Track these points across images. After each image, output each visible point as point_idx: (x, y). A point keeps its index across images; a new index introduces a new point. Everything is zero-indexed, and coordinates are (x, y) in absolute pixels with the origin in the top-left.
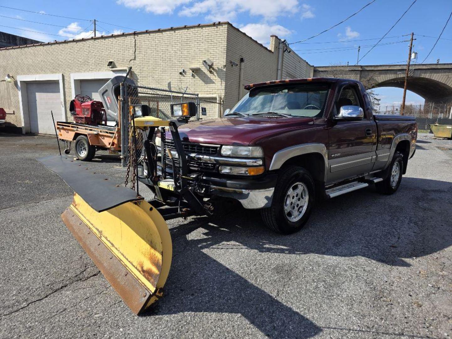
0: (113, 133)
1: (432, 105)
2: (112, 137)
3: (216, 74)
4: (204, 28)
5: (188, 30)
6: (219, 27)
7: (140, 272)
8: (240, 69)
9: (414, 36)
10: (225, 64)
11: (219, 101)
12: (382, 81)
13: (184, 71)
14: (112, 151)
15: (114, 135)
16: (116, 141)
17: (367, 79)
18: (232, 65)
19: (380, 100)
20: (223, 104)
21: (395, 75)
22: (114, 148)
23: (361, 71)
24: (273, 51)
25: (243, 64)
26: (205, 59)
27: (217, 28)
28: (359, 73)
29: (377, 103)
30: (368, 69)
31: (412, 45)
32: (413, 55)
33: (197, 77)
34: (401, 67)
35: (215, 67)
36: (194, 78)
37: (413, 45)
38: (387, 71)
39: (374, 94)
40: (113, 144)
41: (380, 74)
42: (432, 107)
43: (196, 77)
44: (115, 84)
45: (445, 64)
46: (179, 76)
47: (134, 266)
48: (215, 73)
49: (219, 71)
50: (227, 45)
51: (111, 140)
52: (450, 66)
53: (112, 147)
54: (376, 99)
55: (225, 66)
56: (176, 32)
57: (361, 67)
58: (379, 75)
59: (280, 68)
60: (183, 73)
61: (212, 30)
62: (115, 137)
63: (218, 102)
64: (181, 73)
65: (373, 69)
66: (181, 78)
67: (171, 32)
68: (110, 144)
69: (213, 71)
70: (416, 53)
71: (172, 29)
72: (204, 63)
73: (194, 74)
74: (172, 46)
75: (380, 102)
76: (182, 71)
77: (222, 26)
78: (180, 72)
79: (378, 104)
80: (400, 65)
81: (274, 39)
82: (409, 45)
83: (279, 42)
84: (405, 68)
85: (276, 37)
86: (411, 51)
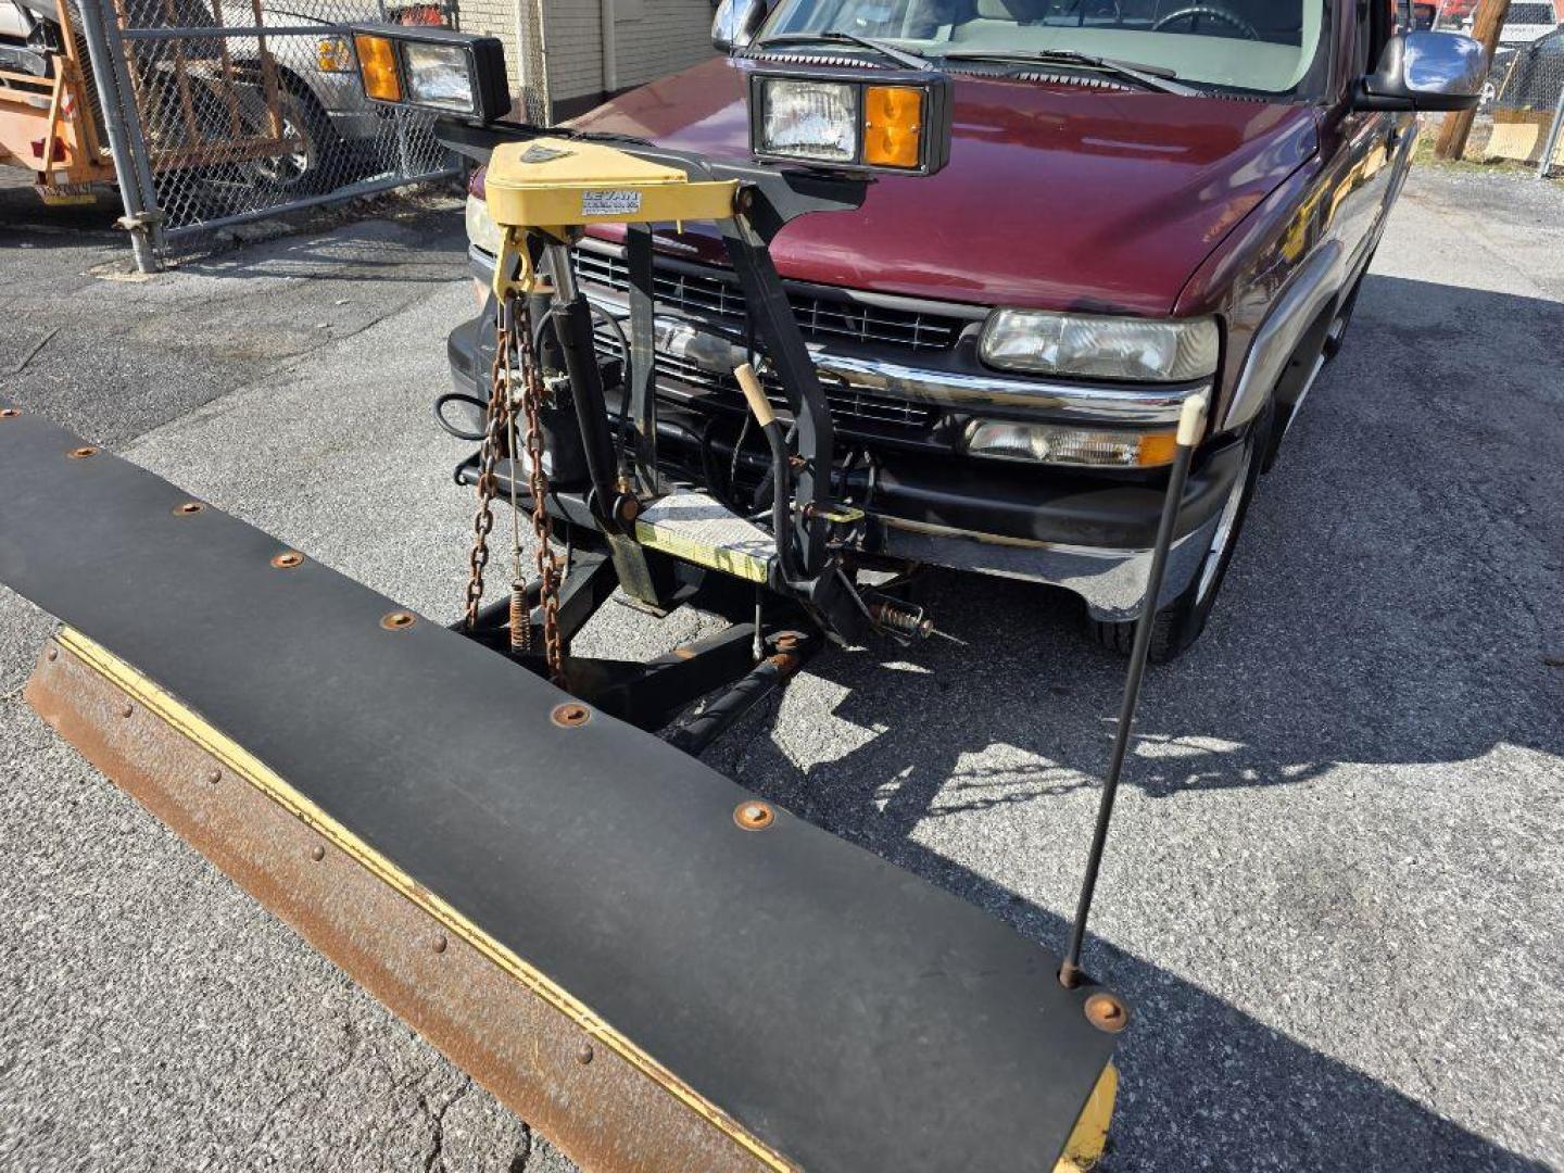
0: (48, 90)
2: (44, 112)
14: (58, 187)
15: (54, 99)
16: (69, 135)
22: (67, 169)
40: (59, 151)
51: (42, 129)
53: (56, 166)
62: (60, 111)
68: (38, 149)
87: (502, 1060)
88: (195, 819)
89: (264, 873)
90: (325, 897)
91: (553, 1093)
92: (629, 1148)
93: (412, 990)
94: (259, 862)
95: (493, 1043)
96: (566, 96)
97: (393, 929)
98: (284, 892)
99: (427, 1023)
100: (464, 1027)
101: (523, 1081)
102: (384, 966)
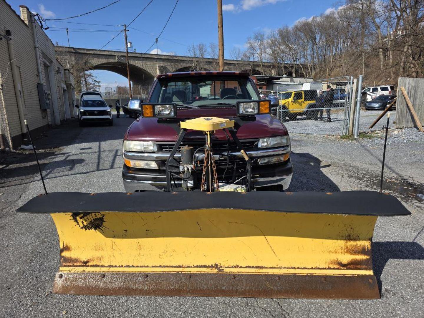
1: (140, 87)
7: (338, 269)
9: (126, 27)
12: (97, 64)
17: (83, 62)
19: (100, 82)
21: (106, 60)
23: (75, 53)
24: (28, 25)
25: (10, 37)
28: (74, 55)
29: (98, 84)
30: (81, 52)
31: (126, 35)
32: (129, 45)
34: (109, 53)
37: (127, 35)
38: (98, 56)
39: (92, 77)
41: (93, 57)
42: (140, 88)
47: (324, 269)
54: (97, 81)
57: (74, 49)
58: (92, 59)
65: (85, 52)
70: (131, 43)
75: (100, 84)
79: (99, 86)
80: (109, 51)
81: (26, 11)
82: (124, 35)
83: (30, 16)
84: (113, 54)
85: (28, 9)
86: (126, 40)
87: (262, 290)
88: (145, 289)
89: (176, 289)
90: (197, 285)
91: (276, 289)
92: (297, 288)
93: (232, 290)
94: (172, 288)
95: (258, 288)
96: (14, 135)
97: (220, 281)
98: (184, 290)
99: (240, 294)
100: (249, 289)
101: (269, 291)
102: (222, 289)
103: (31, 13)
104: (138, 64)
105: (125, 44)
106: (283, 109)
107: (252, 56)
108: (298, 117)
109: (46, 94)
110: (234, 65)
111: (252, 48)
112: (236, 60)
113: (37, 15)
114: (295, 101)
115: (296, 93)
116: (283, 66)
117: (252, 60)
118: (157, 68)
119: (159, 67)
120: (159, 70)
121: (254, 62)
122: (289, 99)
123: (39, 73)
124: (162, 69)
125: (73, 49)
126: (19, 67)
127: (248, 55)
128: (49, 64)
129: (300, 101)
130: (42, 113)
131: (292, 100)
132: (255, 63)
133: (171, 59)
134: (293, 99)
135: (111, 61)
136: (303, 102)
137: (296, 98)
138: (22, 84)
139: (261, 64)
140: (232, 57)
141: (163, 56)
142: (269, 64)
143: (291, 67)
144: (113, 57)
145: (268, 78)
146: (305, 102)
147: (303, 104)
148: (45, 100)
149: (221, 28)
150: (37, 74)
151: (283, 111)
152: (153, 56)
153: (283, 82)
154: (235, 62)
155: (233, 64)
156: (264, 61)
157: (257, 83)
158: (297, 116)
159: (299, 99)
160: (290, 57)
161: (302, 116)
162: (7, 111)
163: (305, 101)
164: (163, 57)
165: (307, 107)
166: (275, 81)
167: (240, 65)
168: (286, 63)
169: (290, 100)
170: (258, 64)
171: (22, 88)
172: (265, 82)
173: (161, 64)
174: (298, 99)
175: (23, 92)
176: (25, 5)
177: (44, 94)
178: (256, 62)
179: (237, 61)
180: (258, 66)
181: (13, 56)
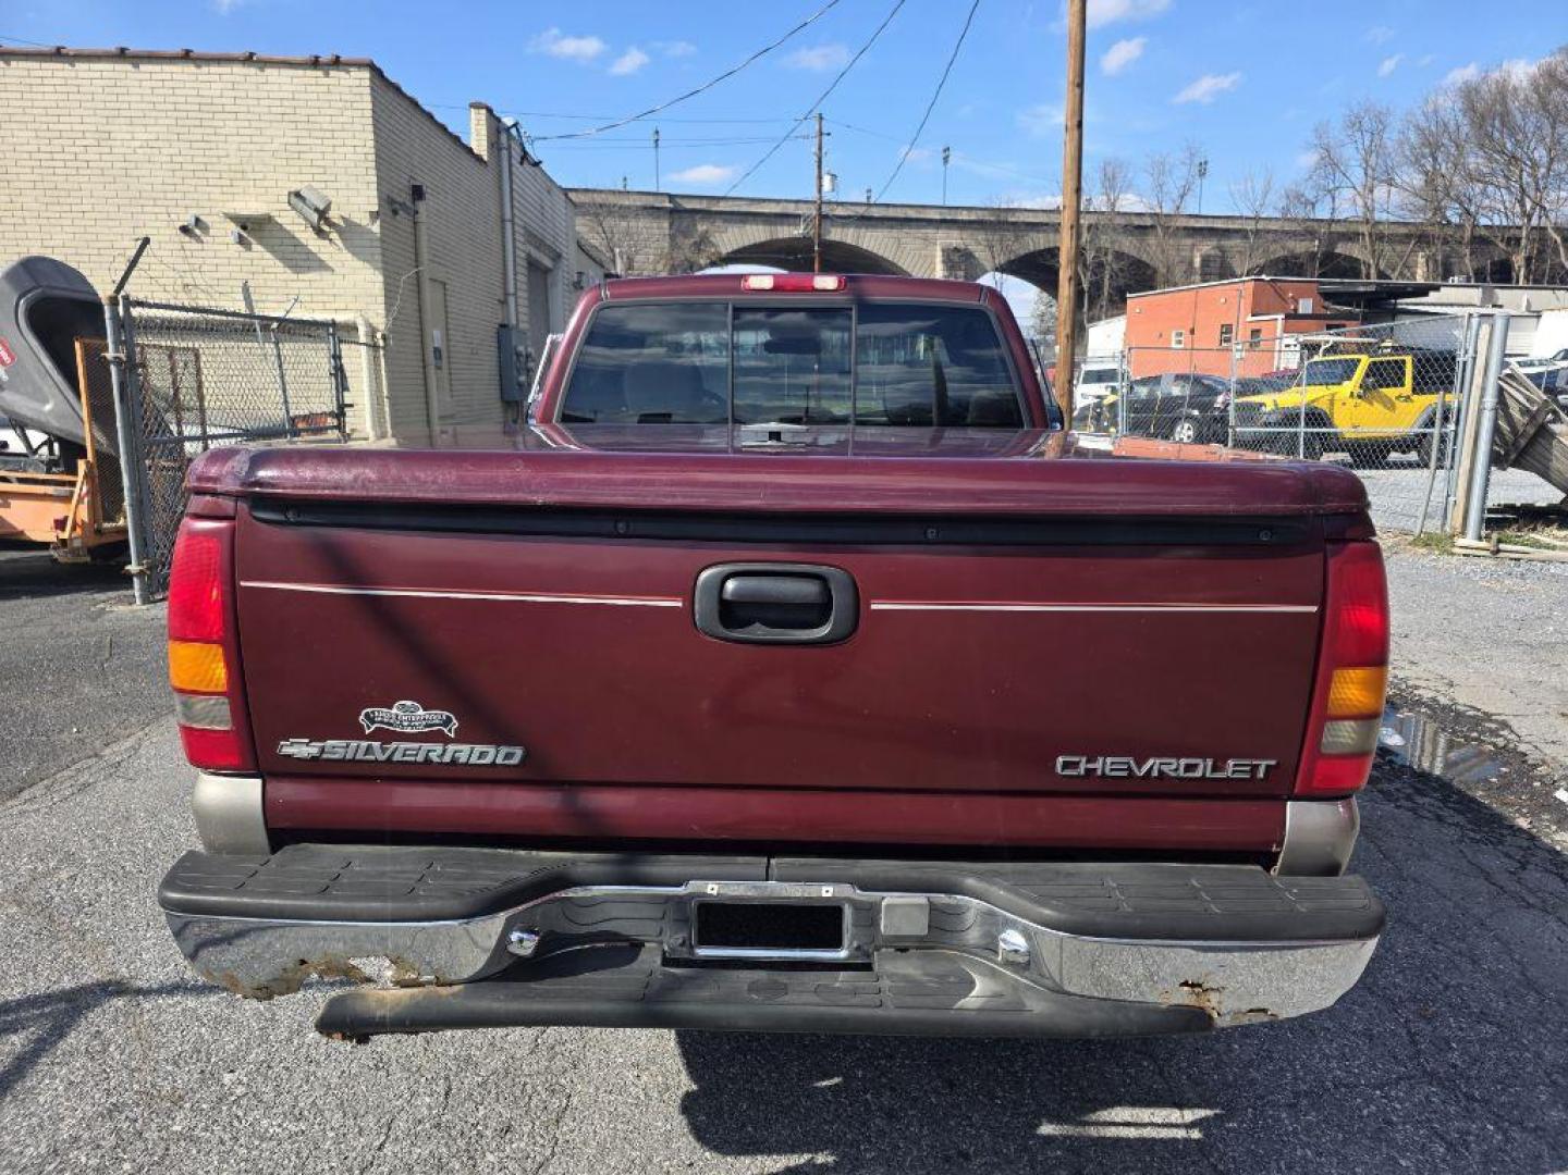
0: (70, 484)
2: (65, 499)
3: (339, 242)
4: (268, 71)
5: (199, 67)
6: (332, 73)
8: (415, 223)
9: (824, 122)
10: (376, 208)
11: (367, 335)
13: (198, 220)
15: (76, 489)
16: (82, 512)
17: (692, 240)
18: (395, 212)
20: (384, 348)
22: (80, 537)
23: (672, 212)
24: (485, 158)
25: (421, 206)
26: (295, 187)
27: (327, 75)
28: (667, 219)
30: (689, 205)
31: (820, 149)
32: (826, 180)
33: (260, 248)
34: (781, 205)
35: (333, 215)
36: (250, 249)
37: (824, 151)
41: (727, 224)
43: (256, 247)
44: (29, 291)
45: (888, 205)
46: (177, 239)
48: (334, 236)
49: (349, 232)
50: (376, 141)
51: (65, 511)
52: (899, 210)
53: (74, 535)
55: (374, 216)
56: (143, 67)
57: (671, 197)
58: (722, 229)
59: (508, 216)
60: (197, 231)
61: (306, 80)
62: (80, 496)
63: (363, 339)
64: (185, 230)
65: (705, 206)
66: (187, 246)
67: (120, 67)
69: (326, 228)
70: (834, 176)
71: (122, 55)
72: (294, 200)
73: (244, 234)
74: (128, 121)
76: (188, 220)
77: (348, 72)
78: (181, 224)
80: (778, 201)
81: (484, 117)
82: (815, 149)
83: (496, 128)
84: (791, 209)
85: (490, 111)
86: (820, 167)
103: (499, 120)
104: (873, 241)
105: (815, 181)
106: (1307, 425)
107: (1329, 198)
108: (1394, 456)
109: (518, 355)
110: (1243, 233)
111: (1330, 163)
112: (1252, 215)
113: (515, 125)
114: (1367, 390)
115: (1374, 363)
116: (1468, 235)
117: (1322, 213)
118: (939, 254)
119: (943, 251)
120: (944, 262)
121: (1332, 221)
122: (1346, 383)
123: (506, 294)
124: (955, 257)
125: (667, 200)
126: (445, 284)
127: (1310, 195)
128: (548, 262)
129: (1391, 392)
130: (505, 411)
131: (1358, 391)
132: (1335, 228)
133: (991, 222)
134: (1361, 386)
135: (786, 232)
136: (1408, 398)
137: (1371, 380)
138: (447, 329)
139: (1364, 229)
140: (1235, 204)
141: (965, 212)
142: (1403, 230)
143: (1508, 241)
144: (791, 220)
145: (1373, 288)
146: (1415, 397)
147: (1400, 405)
148: (515, 372)
149: (1076, 133)
150: (502, 299)
151: (1306, 433)
152: (928, 211)
153: (1442, 305)
154: (1250, 226)
155: (1237, 231)
156: (1378, 216)
157: (1323, 311)
158: (1389, 452)
159: (1388, 386)
160: (1506, 197)
161: (1404, 452)
162: (392, 406)
163: (1414, 391)
164: (964, 216)
165: (1421, 421)
166: (1405, 303)
167: (1270, 237)
168: (1484, 221)
169: (1350, 386)
170: (1353, 228)
171: (448, 340)
172: (1358, 306)
173: (955, 238)
174: (1381, 386)
175: (449, 352)
176: (483, 101)
177: (515, 357)
178: (1345, 221)
179: (1257, 219)
180: (1352, 237)
181: (425, 256)
